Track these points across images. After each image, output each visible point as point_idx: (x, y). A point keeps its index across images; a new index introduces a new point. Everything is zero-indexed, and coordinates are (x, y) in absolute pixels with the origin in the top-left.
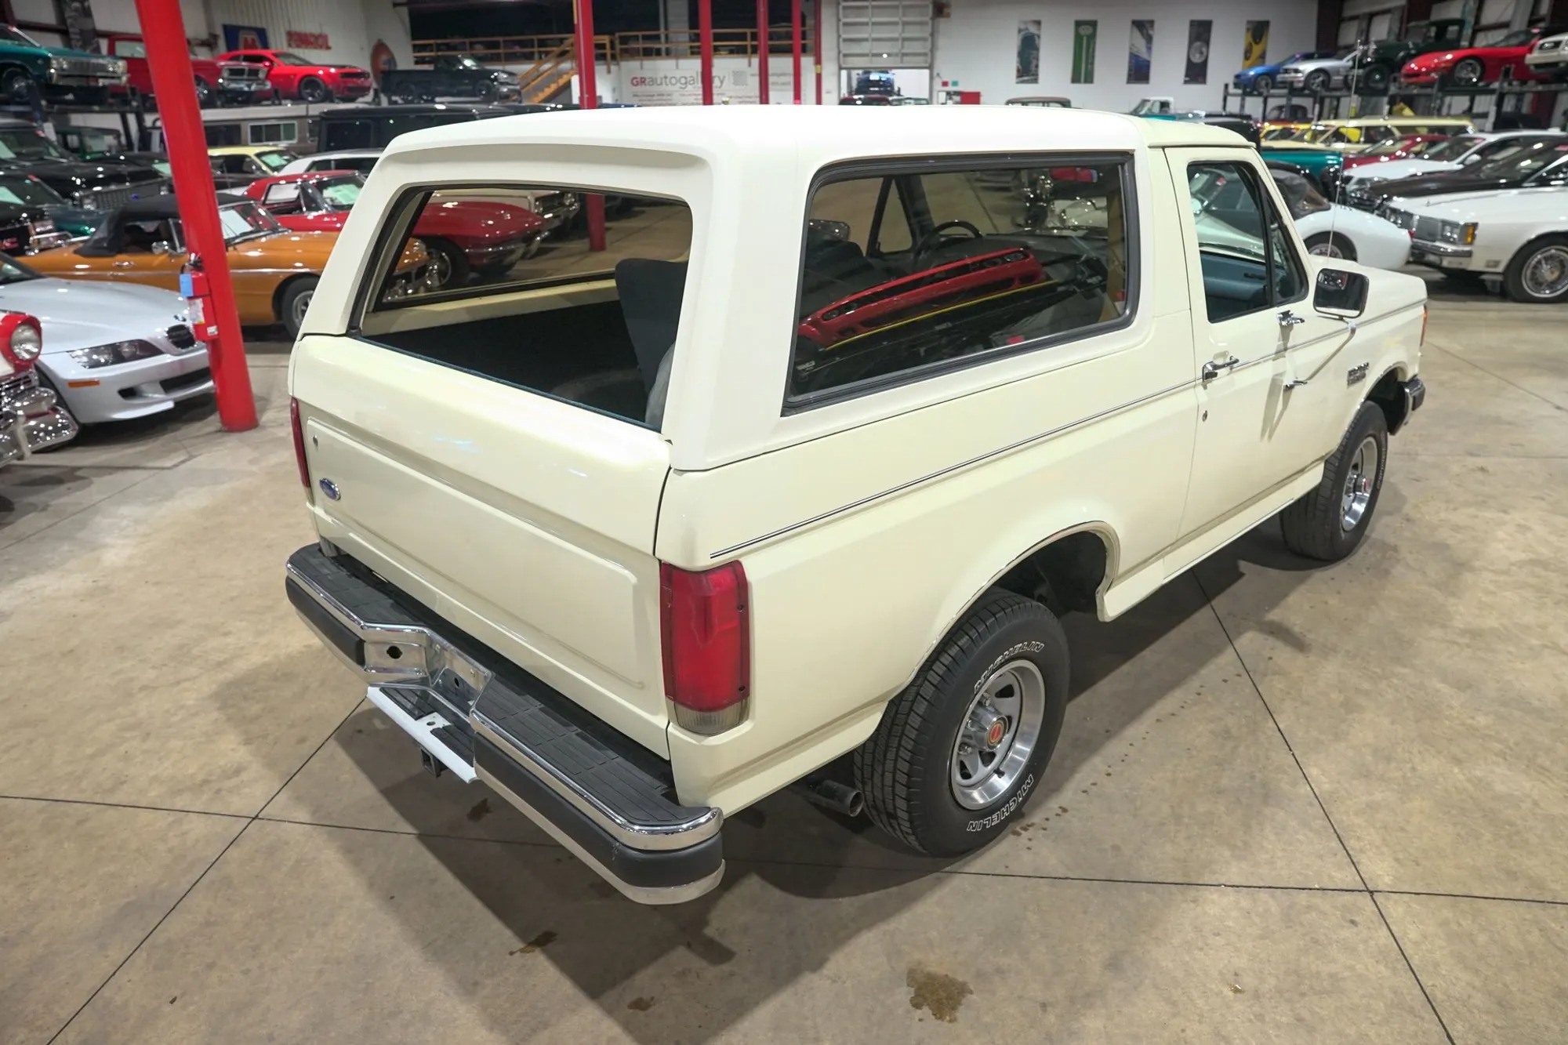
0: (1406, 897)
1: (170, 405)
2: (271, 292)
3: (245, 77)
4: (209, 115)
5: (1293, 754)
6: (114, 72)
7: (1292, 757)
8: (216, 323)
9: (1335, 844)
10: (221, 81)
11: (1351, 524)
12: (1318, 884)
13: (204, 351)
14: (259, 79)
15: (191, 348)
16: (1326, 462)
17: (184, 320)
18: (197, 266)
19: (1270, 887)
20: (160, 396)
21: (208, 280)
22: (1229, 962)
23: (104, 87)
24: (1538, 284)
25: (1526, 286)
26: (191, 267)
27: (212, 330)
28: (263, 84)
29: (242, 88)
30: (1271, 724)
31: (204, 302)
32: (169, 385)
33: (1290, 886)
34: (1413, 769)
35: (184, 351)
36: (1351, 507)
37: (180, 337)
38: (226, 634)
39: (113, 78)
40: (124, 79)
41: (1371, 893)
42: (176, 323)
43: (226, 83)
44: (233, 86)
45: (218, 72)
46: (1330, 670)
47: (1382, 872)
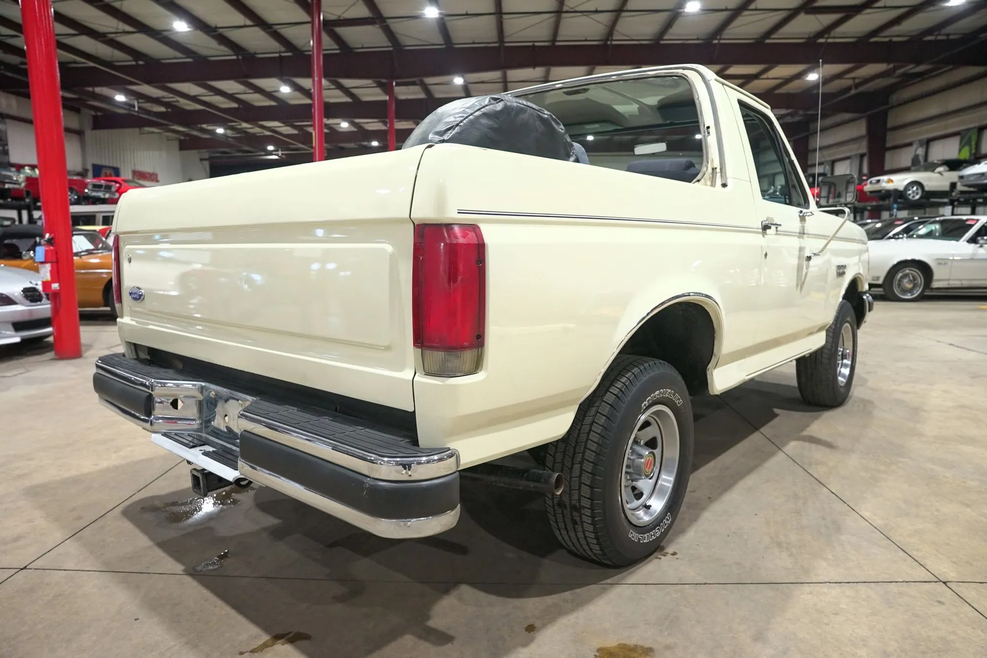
0: (974, 585)
1: (17, 340)
2: (102, 287)
3: (102, 189)
4: (75, 209)
5: (848, 505)
6: (16, 180)
7: (848, 507)
8: (59, 282)
9: (902, 553)
10: (86, 191)
11: (843, 382)
12: (901, 579)
13: (49, 306)
14: (111, 192)
15: (39, 303)
16: (827, 331)
17: (37, 285)
18: (50, 242)
19: (865, 582)
20: (12, 333)
21: (56, 253)
22: (854, 631)
23: (9, 189)
24: (905, 291)
25: (897, 291)
26: (45, 243)
27: (55, 286)
28: (114, 195)
29: (99, 196)
30: (825, 489)
31: (52, 266)
32: (18, 326)
33: (880, 581)
34: (937, 510)
35: (33, 304)
36: (840, 371)
37: (31, 295)
38: (30, 459)
39: (15, 184)
40: (23, 185)
41: (945, 583)
42: (29, 285)
43: (89, 193)
44: (94, 194)
45: (85, 185)
46: (853, 462)
47: (947, 571)
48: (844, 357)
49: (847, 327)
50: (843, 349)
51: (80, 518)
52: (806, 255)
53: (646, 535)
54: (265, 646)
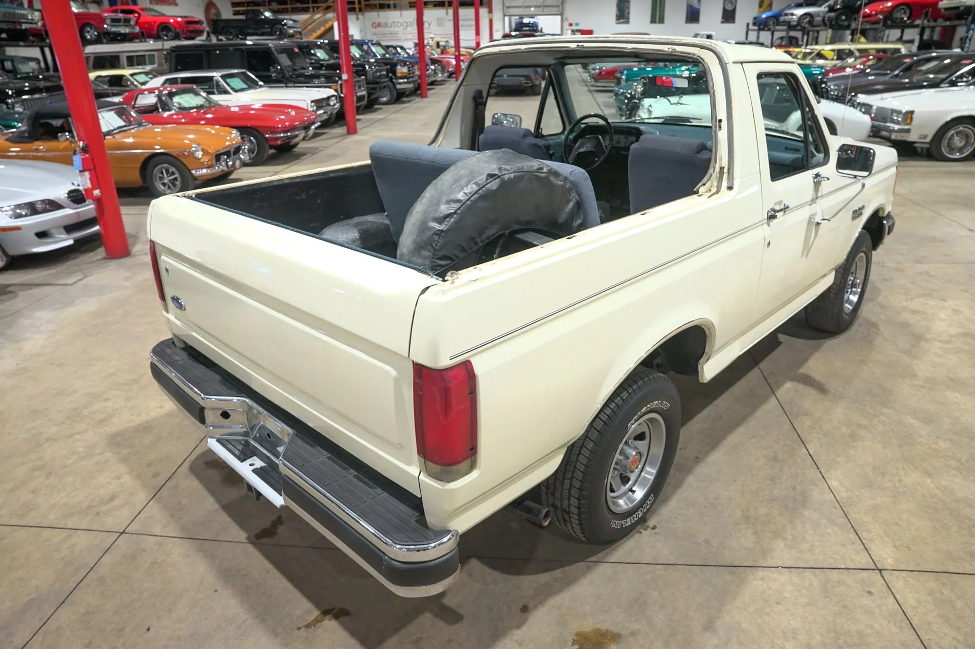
0: (904, 574)
1: (70, 242)
2: (139, 165)
3: (122, 23)
4: (98, 49)
5: (820, 472)
6: (32, 19)
7: (820, 474)
8: (99, 188)
9: (852, 535)
10: (105, 26)
11: (849, 309)
12: (844, 565)
13: (92, 206)
14: (131, 25)
15: (83, 204)
16: (836, 271)
17: (79, 185)
18: (84, 150)
19: (812, 568)
20: (64, 236)
21: (93, 160)
22: (789, 623)
23: (26, 29)
24: (952, 150)
25: (944, 150)
26: (81, 151)
27: (97, 192)
28: (133, 28)
29: (120, 31)
30: (804, 450)
31: (90, 174)
32: (69, 229)
33: (825, 567)
34: (900, 481)
35: (79, 206)
36: (849, 298)
37: (76, 197)
38: (106, 400)
39: (32, 23)
40: (40, 24)
41: (880, 571)
42: (73, 188)
43: (109, 28)
44: (114, 29)
45: (103, 21)
46: (839, 412)
47: (886, 556)
48: (853, 285)
49: (862, 256)
50: (854, 278)
51: (156, 475)
52: (816, 221)
53: (629, 520)
54: (316, 622)
